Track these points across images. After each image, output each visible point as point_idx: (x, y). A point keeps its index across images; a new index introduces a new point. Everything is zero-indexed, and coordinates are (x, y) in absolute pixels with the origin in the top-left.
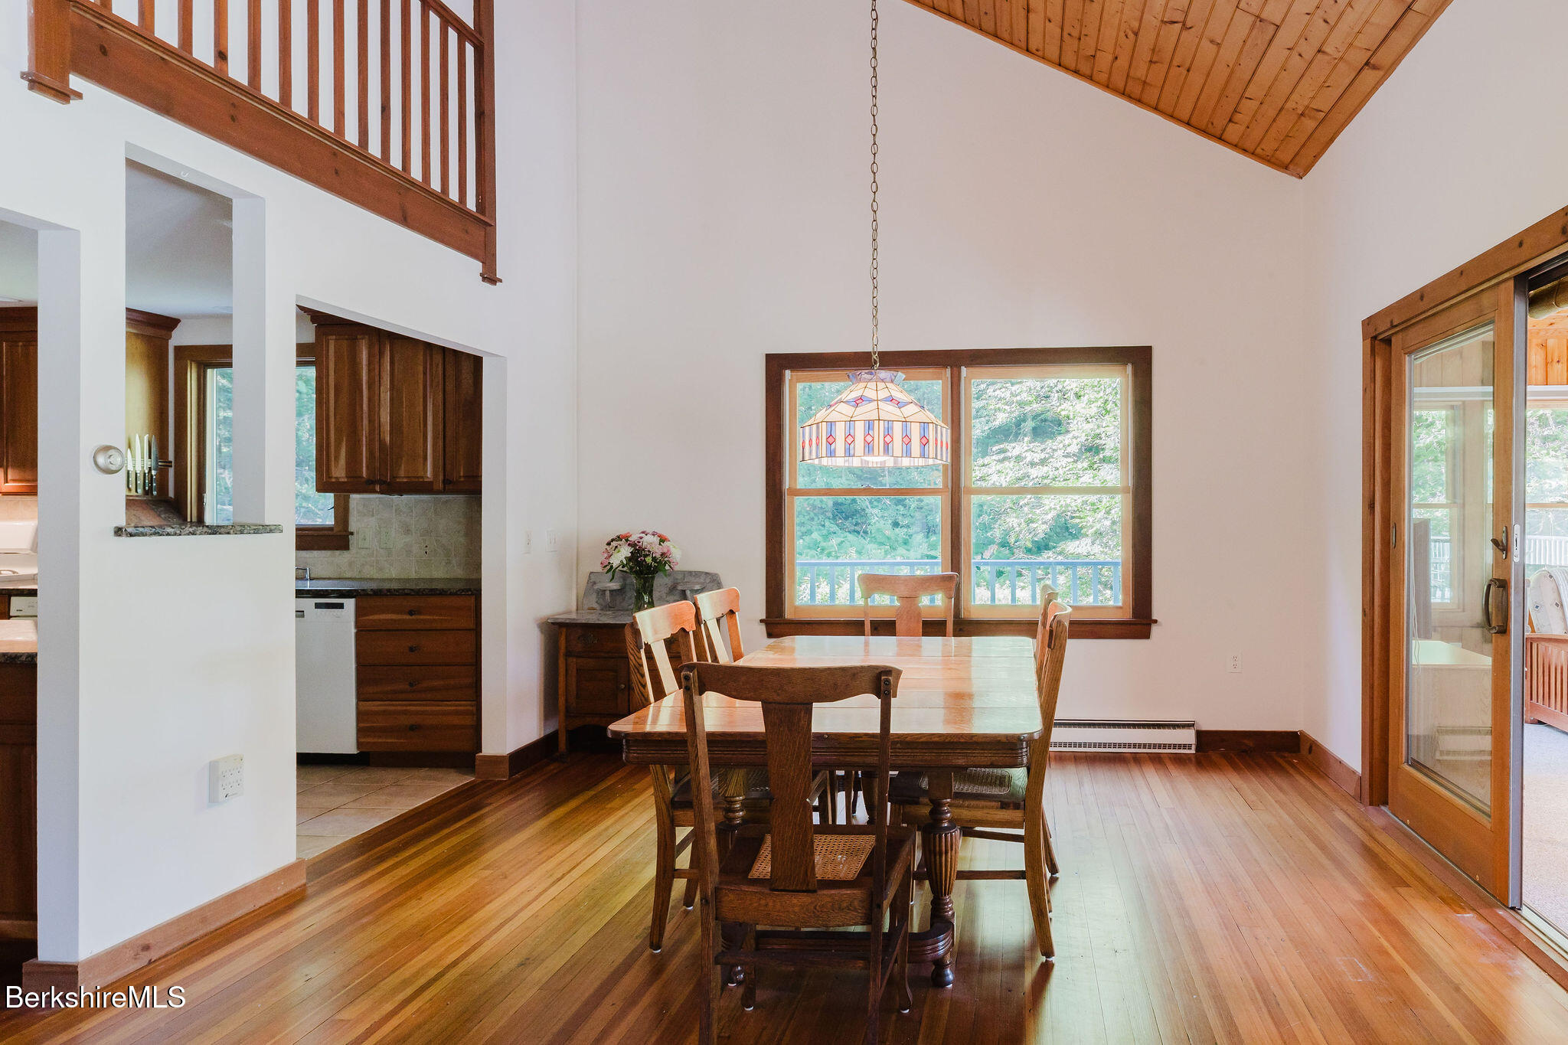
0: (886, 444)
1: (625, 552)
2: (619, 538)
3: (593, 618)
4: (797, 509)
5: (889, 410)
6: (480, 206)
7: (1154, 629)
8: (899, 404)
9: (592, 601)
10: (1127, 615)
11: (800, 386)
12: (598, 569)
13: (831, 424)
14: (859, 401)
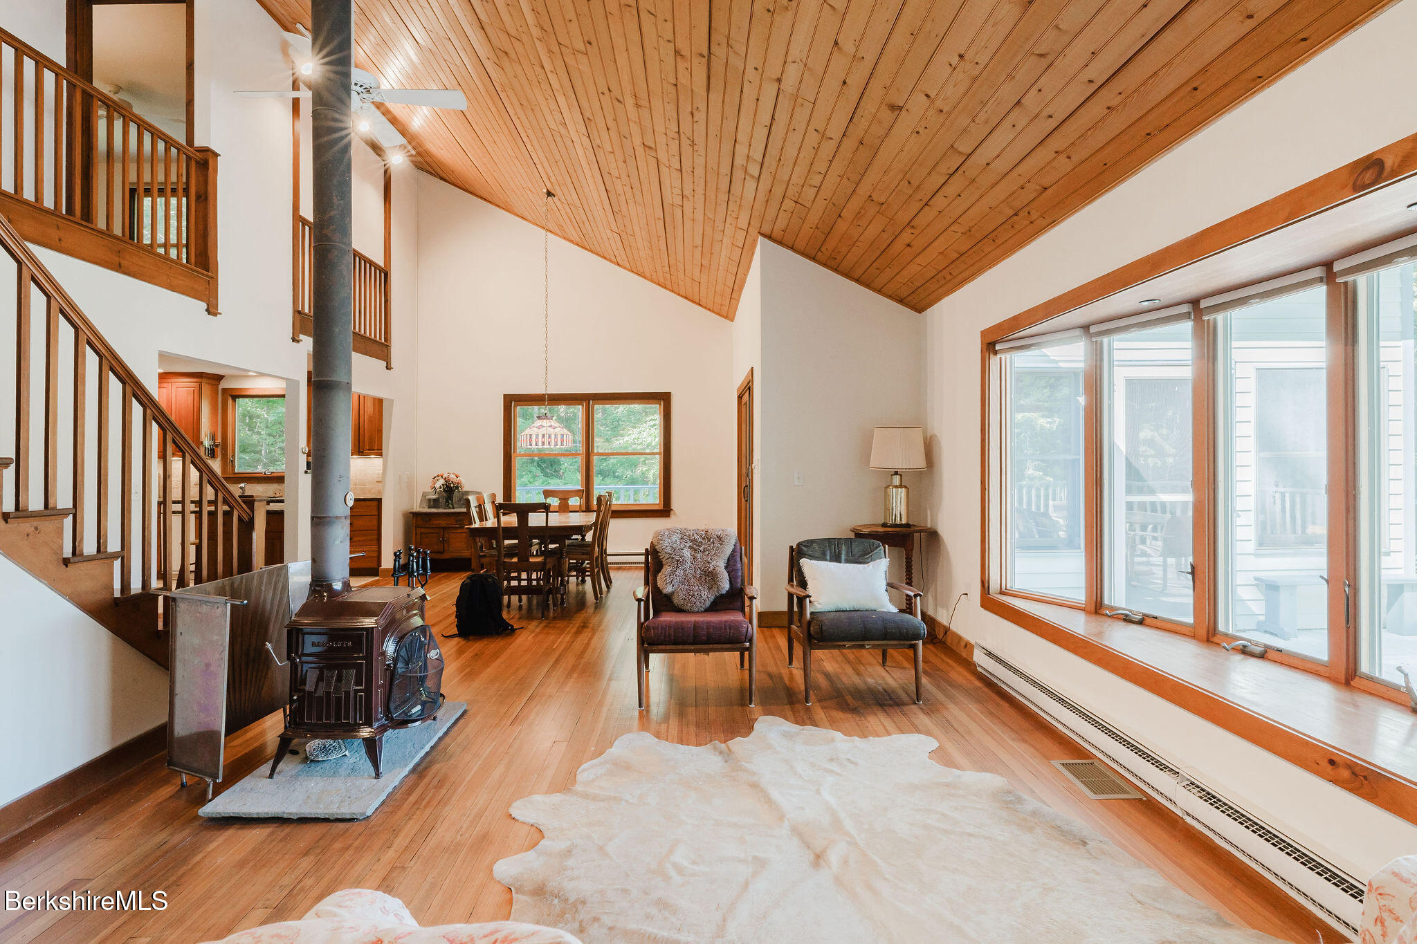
0: (549, 442)
1: (442, 482)
2: (438, 476)
3: (427, 510)
4: (517, 463)
5: (551, 430)
6: (386, 339)
7: (672, 513)
8: (554, 428)
9: (425, 504)
10: (661, 507)
11: (518, 407)
12: (429, 490)
13: (531, 435)
14: (539, 428)
